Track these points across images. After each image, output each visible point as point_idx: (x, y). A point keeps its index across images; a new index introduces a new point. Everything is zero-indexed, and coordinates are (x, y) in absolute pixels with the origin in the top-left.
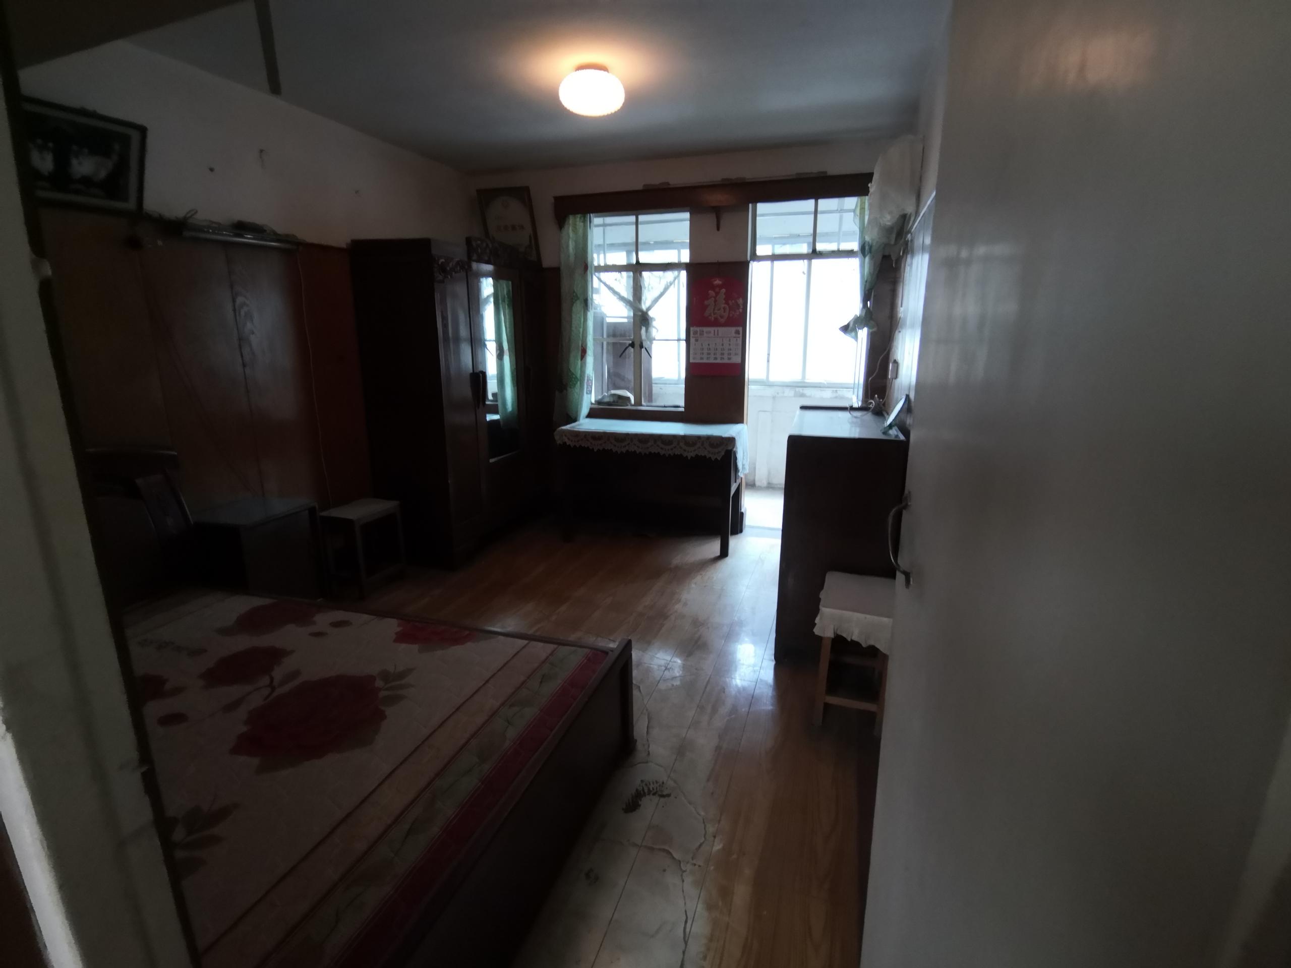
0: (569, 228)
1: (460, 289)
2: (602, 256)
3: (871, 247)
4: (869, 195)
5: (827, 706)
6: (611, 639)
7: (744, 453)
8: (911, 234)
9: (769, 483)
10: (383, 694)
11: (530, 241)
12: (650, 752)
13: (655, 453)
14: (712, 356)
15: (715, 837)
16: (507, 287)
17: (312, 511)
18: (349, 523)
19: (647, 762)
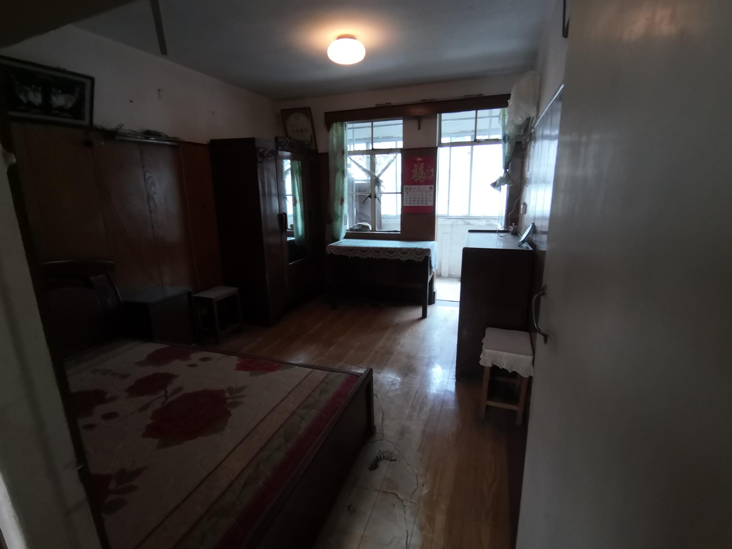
0: (333, 130)
1: (272, 166)
2: (352, 146)
3: (509, 137)
4: (508, 107)
5: (488, 407)
6: (360, 366)
7: (435, 258)
8: (534, 129)
9: (449, 275)
10: (229, 401)
11: (311, 138)
12: (384, 434)
13: (384, 258)
14: (416, 202)
15: (423, 485)
16: (299, 165)
17: (189, 294)
18: (210, 300)
19: (382, 440)
